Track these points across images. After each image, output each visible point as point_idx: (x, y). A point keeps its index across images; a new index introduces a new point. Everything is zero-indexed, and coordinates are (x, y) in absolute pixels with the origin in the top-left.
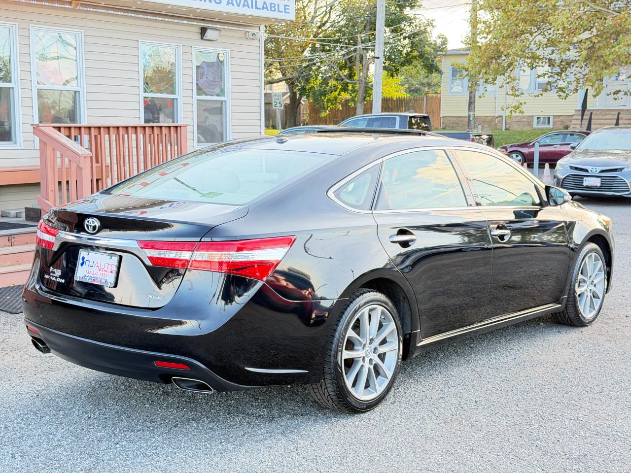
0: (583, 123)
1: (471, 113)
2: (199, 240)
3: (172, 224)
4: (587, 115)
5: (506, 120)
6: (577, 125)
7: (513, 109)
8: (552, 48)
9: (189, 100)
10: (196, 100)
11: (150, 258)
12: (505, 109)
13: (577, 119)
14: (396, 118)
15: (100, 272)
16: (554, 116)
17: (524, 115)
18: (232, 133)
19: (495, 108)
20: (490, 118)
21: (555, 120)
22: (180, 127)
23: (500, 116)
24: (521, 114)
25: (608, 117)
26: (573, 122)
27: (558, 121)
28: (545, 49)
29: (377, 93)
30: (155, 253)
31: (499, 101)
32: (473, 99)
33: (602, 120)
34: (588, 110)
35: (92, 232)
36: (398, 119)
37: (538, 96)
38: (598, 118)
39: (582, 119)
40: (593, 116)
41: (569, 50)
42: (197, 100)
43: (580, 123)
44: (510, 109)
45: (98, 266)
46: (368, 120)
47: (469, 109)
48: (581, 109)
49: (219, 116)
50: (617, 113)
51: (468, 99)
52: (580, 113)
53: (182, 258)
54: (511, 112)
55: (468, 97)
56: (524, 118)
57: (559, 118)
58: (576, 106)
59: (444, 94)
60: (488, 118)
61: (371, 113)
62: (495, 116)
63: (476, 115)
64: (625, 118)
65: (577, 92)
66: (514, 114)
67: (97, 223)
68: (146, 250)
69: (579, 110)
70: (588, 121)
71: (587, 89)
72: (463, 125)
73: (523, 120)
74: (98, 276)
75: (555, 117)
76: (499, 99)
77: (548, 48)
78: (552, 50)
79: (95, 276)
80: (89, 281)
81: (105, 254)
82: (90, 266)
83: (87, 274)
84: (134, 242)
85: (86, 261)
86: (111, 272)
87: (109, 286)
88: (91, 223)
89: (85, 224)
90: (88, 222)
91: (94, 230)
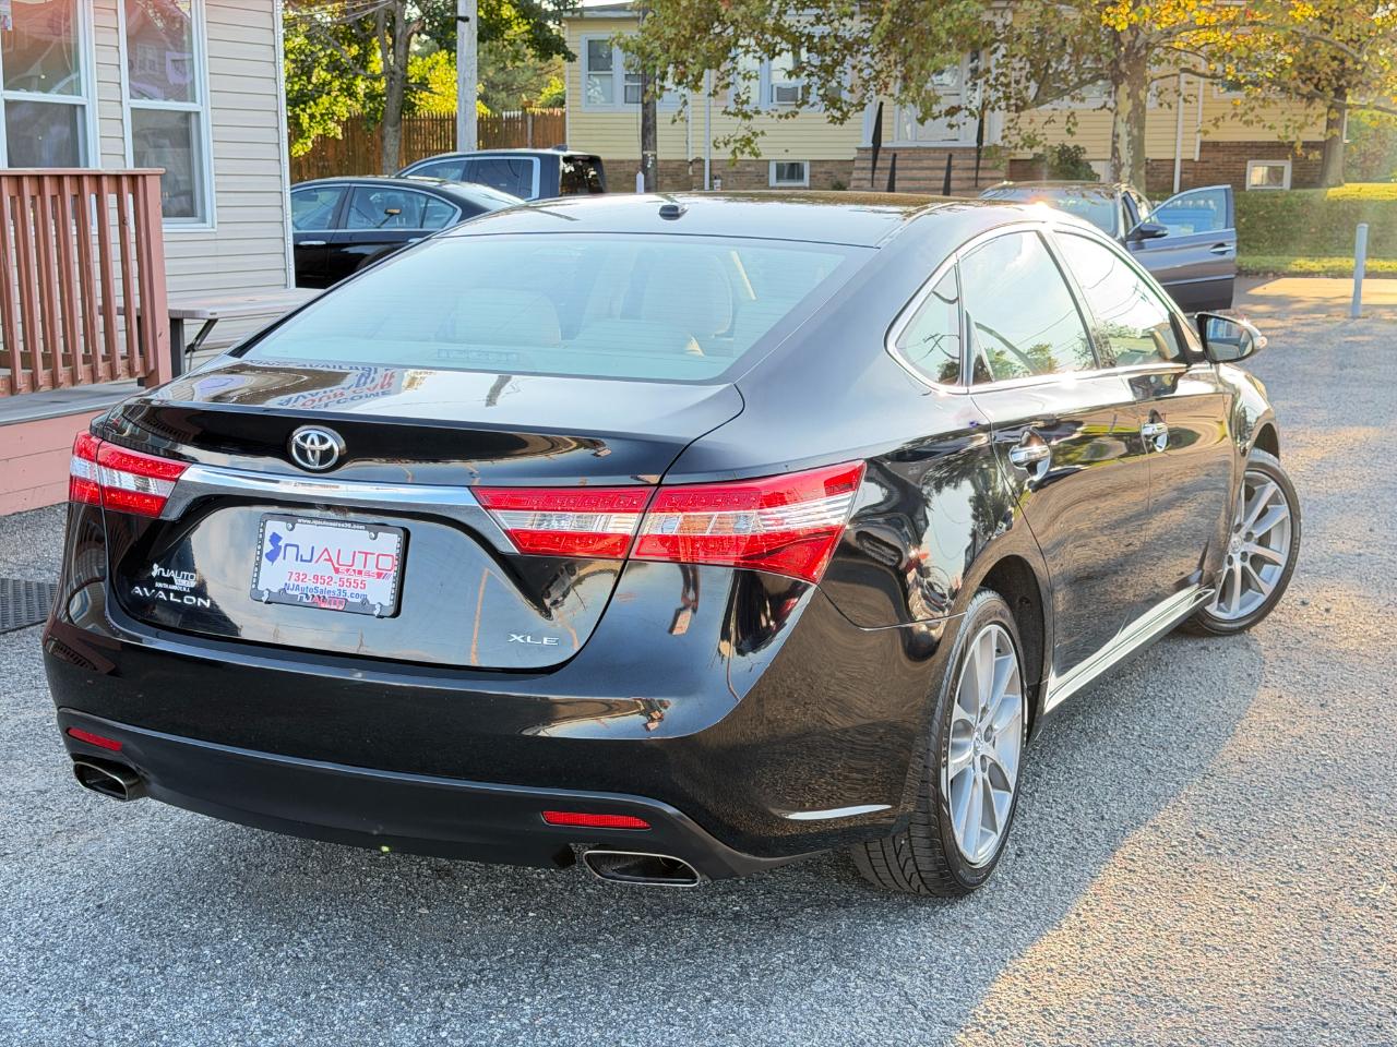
0: (876, 176)
1: (649, 153)
2: (657, 481)
3: (603, 440)
4: (883, 159)
5: (710, 170)
6: (863, 182)
7: (738, 145)
8: (816, 11)
9: (114, 111)
10: (129, 110)
11: (514, 535)
12: (722, 145)
13: (864, 169)
14: (532, 161)
15: (340, 576)
16: (810, 161)
17: (760, 158)
18: (217, 192)
19: (687, 142)
20: (675, 165)
21: (814, 170)
22: (144, 176)
23: (699, 161)
24: (754, 158)
25: (926, 163)
26: (855, 175)
27: (821, 173)
28: (800, 12)
29: (466, 102)
30: (528, 521)
31: (695, 127)
32: (651, 122)
33: (915, 172)
34: (885, 149)
35: (317, 467)
36: (537, 162)
37: (787, 117)
38: (905, 165)
39: (874, 168)
40: (897, 162)
41: (851, 16)
42: (132, 109)
43: (870, 175)
44: (732, 146)
45: (330, 560)
46: (467, 166)
47: (644, 143)
48: (871, 145)
49: (186, 149)
50: (947, 155)
51: (640, 121)
52: (870, 155)
53: (609, 530)
54: (734, 152)
55: (640, 115)
56: (749, 166)
57: (821, 167)
58: (858, 139)
59: (572, 109)
60: (671, 166)
61: (455, 149)
62: (686, 161)
63: (659, 157)
64: (960, 166)
65: (862, 109)
66: (739, 157)
67: (336, 443)
68: (498, 514)
69: (866, 149)
70: (888, 172)
71: (881, 104)
72: (617, 179)
73: (748, 169)
74: (334, 587)
75: (813, 162)
76: (696, 121)
77: (807, 11)
78: (816, 16)
79: (321, 587)
80: (305, 600)
81: (349, 525)
82: (302, 560)
83: (292, 582)
84: (466, 491)
85: (287, 545)
86: (379, 575)
87: (376, 612)
88: (312, 442)
89: (294, 445)
90: (304, 439)
91: (324, 460)
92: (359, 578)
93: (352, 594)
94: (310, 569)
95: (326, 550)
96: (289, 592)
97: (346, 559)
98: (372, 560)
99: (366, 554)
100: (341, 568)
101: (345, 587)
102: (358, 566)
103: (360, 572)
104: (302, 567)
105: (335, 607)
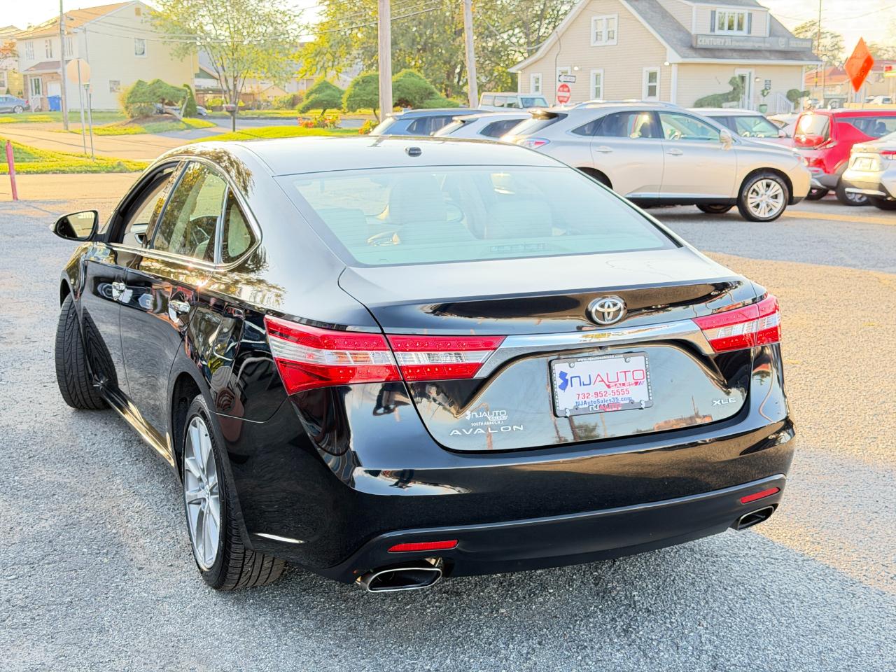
11: (714, 344)
15: (611, 389)
30: (721, 333)
35: (609, 323)
45: (603, 381)
67: (622, 305)
68: (708, 332)
74: (610, 397)
79: (602, 399)
80: (595, 409)
81: (613, 356)
82: (584, 385)
83: (581, 400)
84: (691, 322)
85: (571, 378)
86: (636, 383)
87: (643, 406)
88: (609, 307)
89: (593, 311)
90: (602, 306)
91: (614, 317)
92: (624, 388)
93: (622, 399)
94: (591, 390)
95: (599, 375)
96: (580, 407)
97: (613, 378)
98: (629, 375)
99: (625, 372)
100: (611, 385)
101: (616, 396)
102: (622, 380)
103: (624, 384)
104: (584, 390)
105: (616, 409)
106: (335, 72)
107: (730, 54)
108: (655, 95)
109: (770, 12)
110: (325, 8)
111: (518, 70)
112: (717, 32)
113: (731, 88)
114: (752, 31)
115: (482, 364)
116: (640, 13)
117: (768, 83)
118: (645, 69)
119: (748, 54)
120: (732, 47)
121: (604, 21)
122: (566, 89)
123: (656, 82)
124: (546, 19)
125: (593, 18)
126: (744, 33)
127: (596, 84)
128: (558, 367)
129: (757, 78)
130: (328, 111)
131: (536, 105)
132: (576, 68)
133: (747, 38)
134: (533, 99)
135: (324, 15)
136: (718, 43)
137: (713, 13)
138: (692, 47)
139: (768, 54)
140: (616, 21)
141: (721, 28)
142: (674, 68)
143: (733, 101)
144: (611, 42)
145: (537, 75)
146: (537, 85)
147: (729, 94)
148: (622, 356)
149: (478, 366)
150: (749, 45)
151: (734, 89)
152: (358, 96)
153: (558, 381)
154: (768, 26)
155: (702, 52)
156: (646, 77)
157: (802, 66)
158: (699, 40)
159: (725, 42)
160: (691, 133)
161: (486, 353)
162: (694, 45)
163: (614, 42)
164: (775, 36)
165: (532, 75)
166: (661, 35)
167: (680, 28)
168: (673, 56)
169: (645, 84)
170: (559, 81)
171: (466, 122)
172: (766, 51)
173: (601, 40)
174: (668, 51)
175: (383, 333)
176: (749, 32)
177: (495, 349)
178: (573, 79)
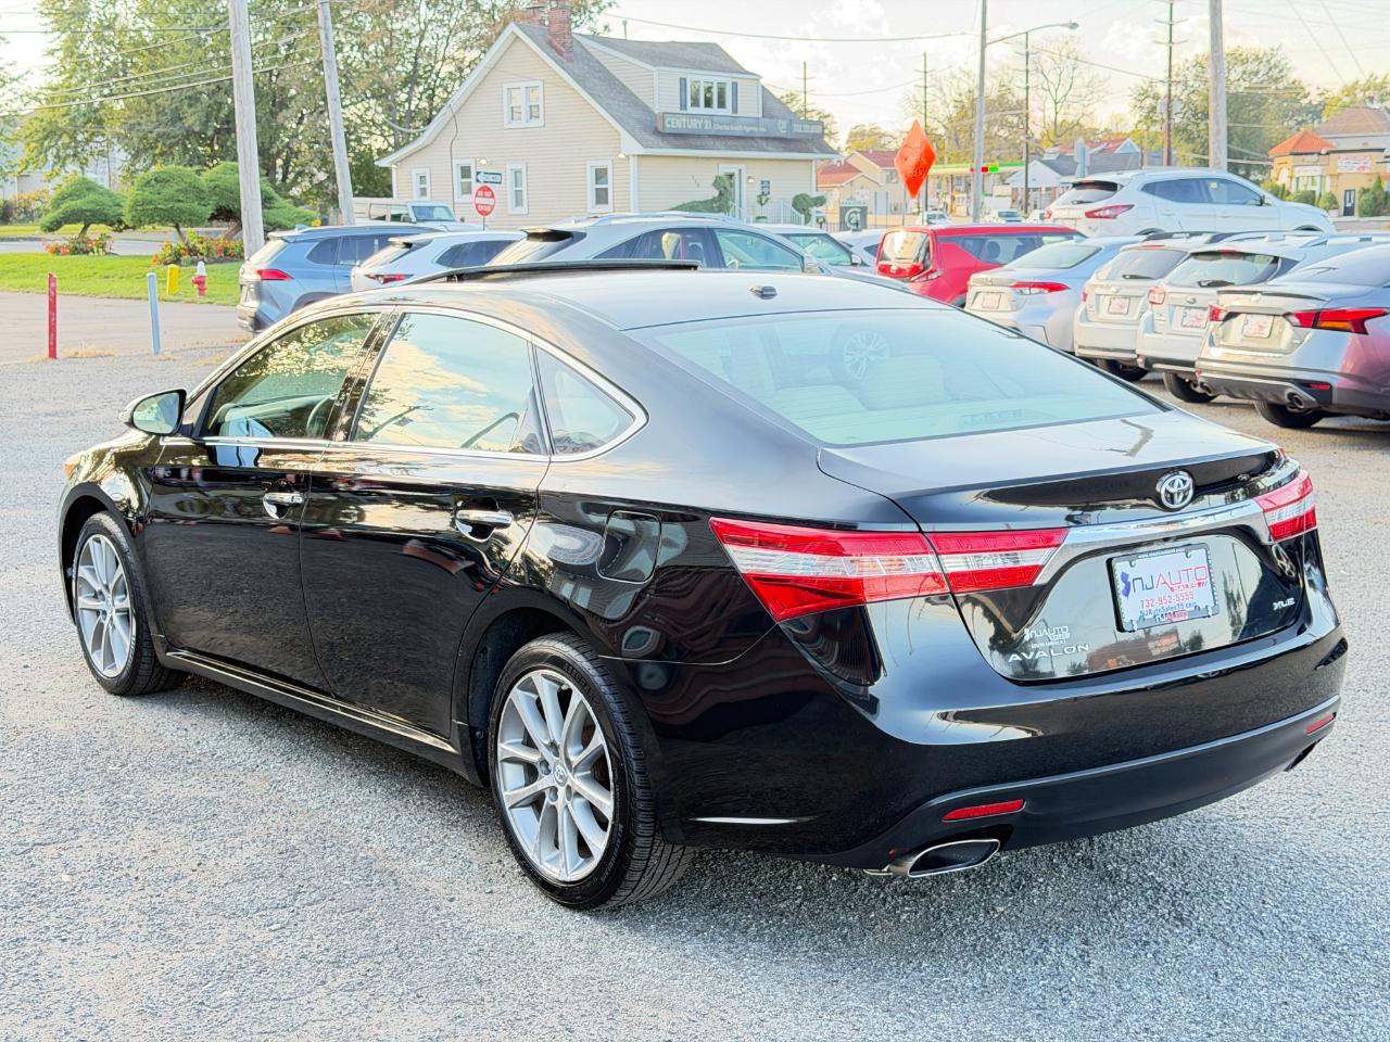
15: (1175, 593)
35: (1179, 506)
45: (1165, 583)
67: (1190, 483)
74: (1174, 603)
79: (1165, 606)
80: (1161, 619)
81: (1175, 551)
82: (1147, 589)
83: (1146, 609)
85: (1133, 580)
86: (1200, 584)
87: (1210, 614)
88: (1178, 485)
89: (1163, 492)
90: (1172, 484)
91: (1184, 498)
92: (1188, 591)
93: (1187, 605)
94: (1155, 594)
95: (1161, 575)
96: (1146, 617)
97: (1175, 579)
98: (1191, 574)
99: (1187, 570)
100: (1174, 587)
101: (1181, 601)
102: (1185, 581)
103: (1187, 586)
104: (1148, 594)
105: (1183, 618)
106: (78, 164)
107: (710, 142)
108: (606, 202)
109: (762, 81)
110: (56, 61)
111: (392, 162)
112: (691, 110)
113: (716, 193)
114: (739, 109)
115: (1042, 567)
116: (577, 79)
117: (765, 184)
118: (589, 164)
119: (736, 143)
120: (713, 133)
121: (523, 89)
122: (488, 194)
123: (606, 183)
124: (418, 84)
125: (506, 86)
126: (728, 111)
127: (516, 186)
128: (1120, 567)
129: (749, 178)
130: (92, 226)
131: (435, 218)
132: (484, 162)
133: (734, 120)
134: (432, 208)
135: (54, 73)
136: (694, 125)
137: (683, 82)
138: (657, 132)
139: (764, 144)
140: (541, 89)
141: (695, 103)
142: (633, 162)
143: (719, 211)
144: (535, 123)
145: (422, 171)
146: (423, 186)
147: (713, 200)
148: (1183, 549)
149: (1037, 569)
150: (737, 130)
151: (721, 194)
152: (150, 203)
153: (1121, 586)
154: (761, 103)
155: (671, 139)
156: (591, 176)
157: (811, 161)
158: (666, 122)
159: (703, 125)
160: (751, 259)
161: (1048, 551)
162: (660, 128)
163: (538, 123)
164: (772, 117)
165: (415, 171)
166: (612, 115)
167: (636, 103)
168: (631, 145)
169: (591, 187)
170: (478, 181)
171: (414, 246)
172: (761, 138)
173: (520, 119)
174: (622, 137)
175: (921, 531)
176: (735, 110)
177: (1058, 546)
178: (498, 179)
